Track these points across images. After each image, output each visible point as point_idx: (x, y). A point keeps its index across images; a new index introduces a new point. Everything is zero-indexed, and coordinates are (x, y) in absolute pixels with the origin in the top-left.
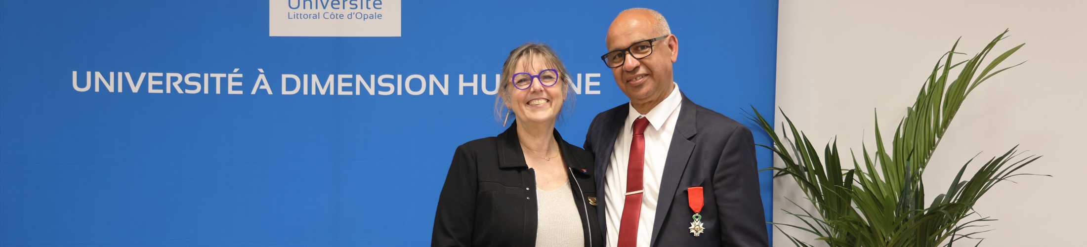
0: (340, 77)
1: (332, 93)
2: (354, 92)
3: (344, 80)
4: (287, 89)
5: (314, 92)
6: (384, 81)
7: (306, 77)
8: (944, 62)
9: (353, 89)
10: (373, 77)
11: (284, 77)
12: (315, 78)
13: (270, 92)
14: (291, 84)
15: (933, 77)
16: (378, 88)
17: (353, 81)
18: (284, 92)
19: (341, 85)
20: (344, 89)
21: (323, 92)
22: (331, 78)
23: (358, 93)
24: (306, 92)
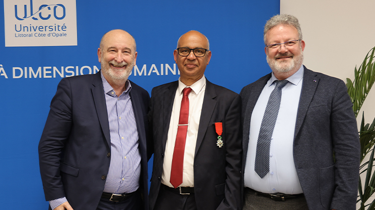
0: (45, 68)
1: (40, 77)
2: (53, 76)
3: (47, 70)
4: (16, 76)
5: (30, 77)
6: (69, 70)
7: (26, 68)
8: (370, 54)
9: (52, 74)
10: (62, 68)
11: (14, 69)
12: (31, 69)
13: (6, 77)
14: (18, 73)
15: (365, 62)
16: (65, 73)
17: (52, 70)
18: (14, 77)
19: (45, 72)
20: (47, 74)
21: (35, 76)
22: (40, 69)
23: (55, 77)
24: (26, 77)
